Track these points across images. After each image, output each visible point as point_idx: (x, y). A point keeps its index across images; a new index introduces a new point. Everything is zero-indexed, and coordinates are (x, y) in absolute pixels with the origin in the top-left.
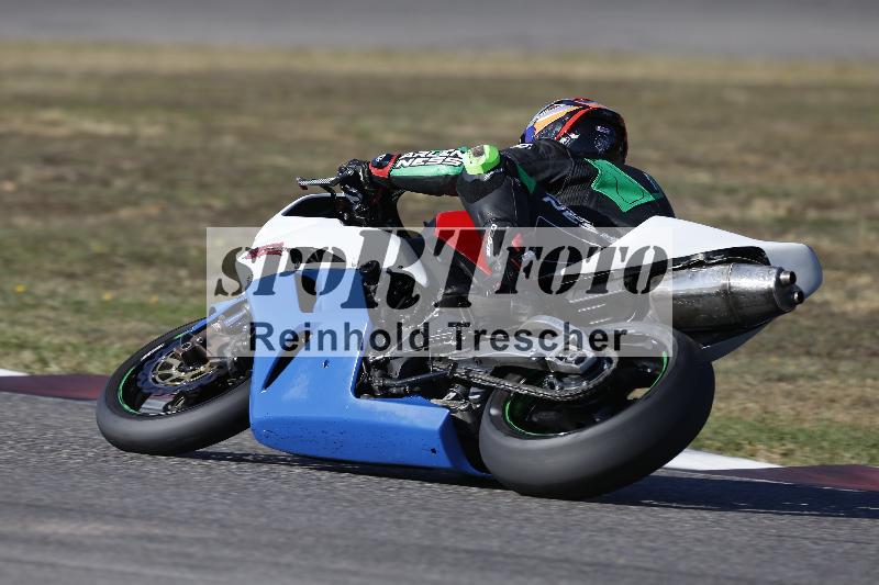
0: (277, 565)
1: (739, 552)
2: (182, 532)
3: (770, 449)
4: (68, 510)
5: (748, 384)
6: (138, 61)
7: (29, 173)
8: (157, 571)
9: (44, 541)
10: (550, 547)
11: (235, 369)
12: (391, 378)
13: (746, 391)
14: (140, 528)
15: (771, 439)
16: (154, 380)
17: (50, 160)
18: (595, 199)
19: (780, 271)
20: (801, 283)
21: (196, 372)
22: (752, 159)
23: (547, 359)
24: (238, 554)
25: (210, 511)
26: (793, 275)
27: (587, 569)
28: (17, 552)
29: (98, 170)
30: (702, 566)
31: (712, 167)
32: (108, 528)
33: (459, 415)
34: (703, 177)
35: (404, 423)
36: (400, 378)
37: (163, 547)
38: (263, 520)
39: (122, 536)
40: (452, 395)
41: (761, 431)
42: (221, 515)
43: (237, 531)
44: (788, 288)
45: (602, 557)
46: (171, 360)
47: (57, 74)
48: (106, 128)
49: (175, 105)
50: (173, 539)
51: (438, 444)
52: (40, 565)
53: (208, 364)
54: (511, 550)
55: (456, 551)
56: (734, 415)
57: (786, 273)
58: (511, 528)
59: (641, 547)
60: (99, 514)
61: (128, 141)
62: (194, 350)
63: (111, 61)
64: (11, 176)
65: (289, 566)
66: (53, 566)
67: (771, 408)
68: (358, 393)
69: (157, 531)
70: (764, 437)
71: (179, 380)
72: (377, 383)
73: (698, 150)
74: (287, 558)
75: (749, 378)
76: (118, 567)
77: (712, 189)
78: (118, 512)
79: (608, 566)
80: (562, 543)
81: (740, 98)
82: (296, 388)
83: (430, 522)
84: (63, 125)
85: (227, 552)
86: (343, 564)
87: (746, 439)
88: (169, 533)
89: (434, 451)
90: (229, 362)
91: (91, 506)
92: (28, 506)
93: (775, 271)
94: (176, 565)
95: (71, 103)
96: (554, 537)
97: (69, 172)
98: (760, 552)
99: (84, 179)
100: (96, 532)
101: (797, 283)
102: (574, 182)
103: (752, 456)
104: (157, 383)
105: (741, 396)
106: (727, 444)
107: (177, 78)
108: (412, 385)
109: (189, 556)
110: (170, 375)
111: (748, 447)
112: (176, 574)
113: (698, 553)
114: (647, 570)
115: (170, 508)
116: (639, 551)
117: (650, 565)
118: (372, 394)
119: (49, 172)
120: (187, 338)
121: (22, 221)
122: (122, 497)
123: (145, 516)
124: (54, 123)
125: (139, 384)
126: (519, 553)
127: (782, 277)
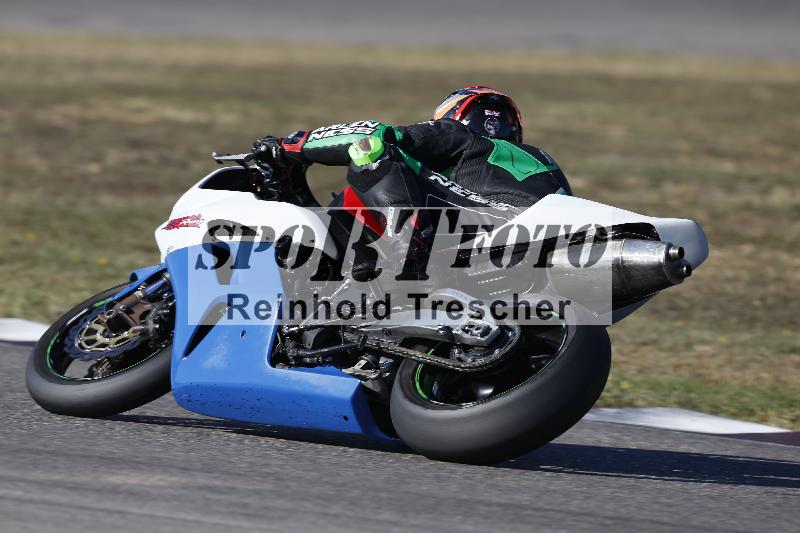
0: (325, 514)
1: (748, 508)
2: (240, 484)
3: (780, 415)
4: (138, 463)
5: (762, 355)
6: (220, 55)
7: (114, 156)
8: (216, 520)
9: (115, 490)
10: (575, 502)
11: (157, 336)
12: (305, 349)
13: (760, 362)
14: (202, 479)
15: (781, 406)
16: (80, 345)
17: (135, 144)
18: (491, 172)
19: (670, 246)
20: (688, 257)
21: (120, 338)
22: (774, 151)
23: (454, 332)
24: (289, 505)
25: (267, 465)
26: (681, 251)
27: (609, 522)
28: (90, 500)
29: (178, 154)
30: (714, 521)
31: (738, 157)
32: (173, 479)
33: (369, 385)
34: (728, 167)
35: (317, 391)
36: (313, 348)
37: (223, 497)
38: (315, 474)
39: (184, 487)
40: (363, 362)
41: (772, 398)
42: (276, 469)
43: (292, 484)
44: (677, 262)
45: (623, 512)
46: (95, 326)
47: (144, 66)
48: (187, 115)
49: (250, 96)
50: (231, 490)
51: (350, 412)
52: (109, 512)
53: (131, 331)
54: (540, 504)
55: (490, 504)
56: (749, 383)
57: (675, 248)
58: (541, 484)
59: (657, 503)
60: (166, 467)
61: (206, 128)
62: (118, 317)
63: (194, 55)
64: (98, 158)
65: (336, 516)
66: (120, 512)
67: (784, 378)
68: (273, 362)
69: (218, 483)
70: (775, 404)
71: (104, 345)
72: (291, 353)
73: (726, 142)
74: (335, 509)
75: (763, 350)
76: (181, 515)
77: (737, 177)
78: (183, 465)
79: (628, 520)
80: (588, 498)
81: (766, 95)
82: (214, 357)
83: (467, 478)
84: (146, 112)
85: (280, 503)
86: (387, 516)
87: (758, 406)
88: (228, 484)
89: (346, 418)
90: (151, 330)
91: (159, 459)
92: (101, 458)
93: (664, 246)
94: (233, 514)
95: (156, 93)
96: (581, 492)
97: (151, 155)
98: (768, 509)
99: (165, 162)
100: (163, 483)
101: (685, 258)
102: (472, 157)
103: (763, 421)
104: (84, 348)
105: (756, 366)
106: (741, 410)
107: (255, 72)
108: (325, 355)
109: (245, 506)
110: (94, 341)
111: (761, 413)
112: (233, 522)
113: (710, 509)
114: (663, 524)
115: (231, 462)
116: (657, 507)
117: (665, 519)
118: (287, 363)
119: (133, 155)
120: (111, 305)
121: (107, 200)
122: (188, 452)
123: (208, 470)
124: (139, 111)
125: (66, 349)
126: (548, 507)
127: (672, 251)
